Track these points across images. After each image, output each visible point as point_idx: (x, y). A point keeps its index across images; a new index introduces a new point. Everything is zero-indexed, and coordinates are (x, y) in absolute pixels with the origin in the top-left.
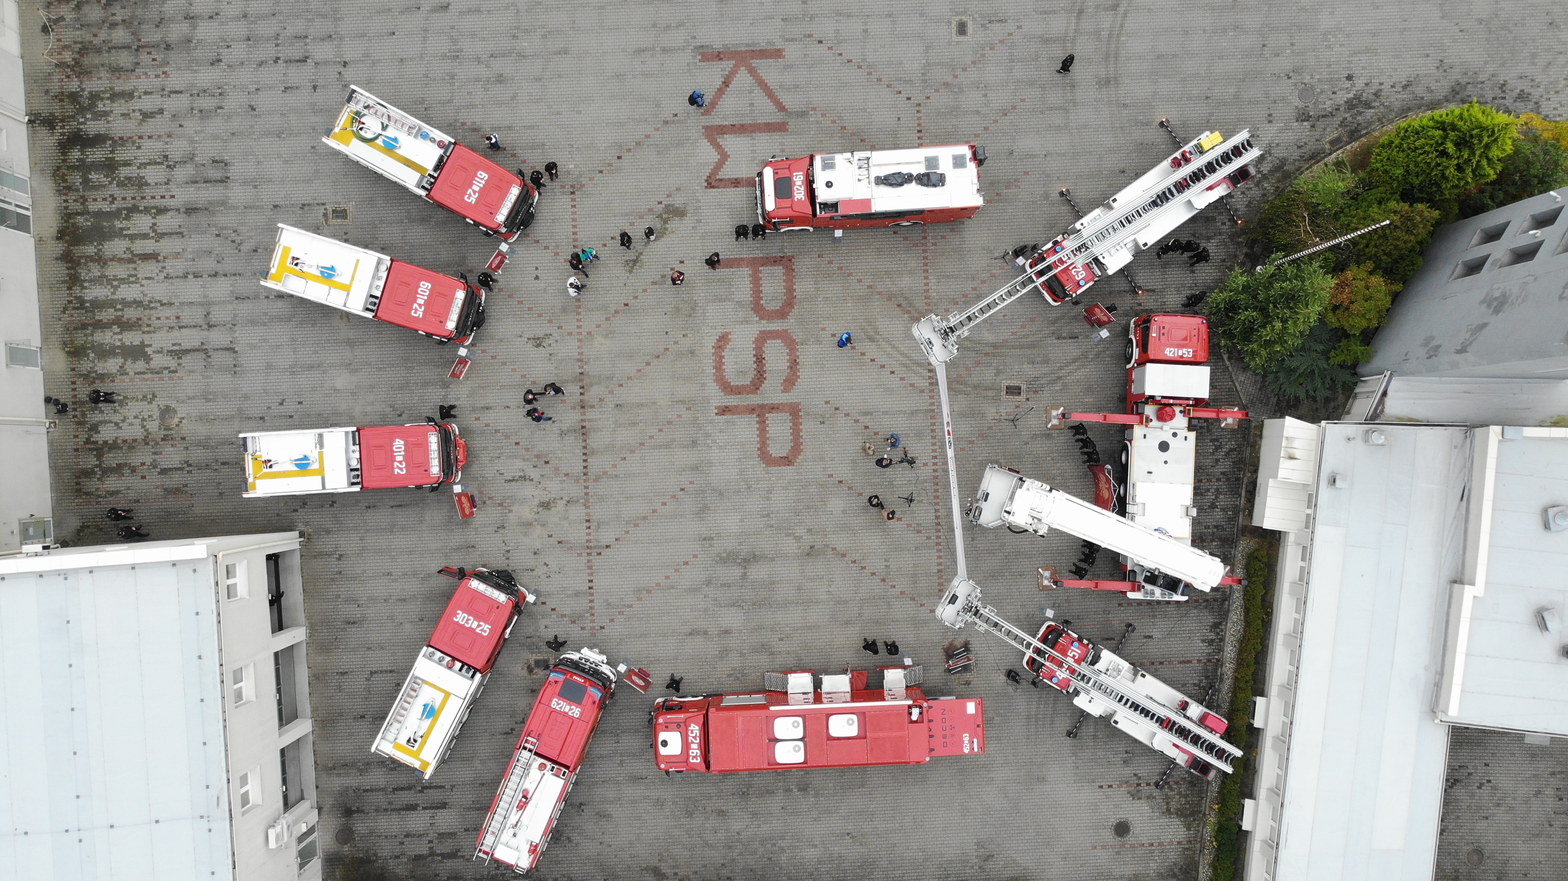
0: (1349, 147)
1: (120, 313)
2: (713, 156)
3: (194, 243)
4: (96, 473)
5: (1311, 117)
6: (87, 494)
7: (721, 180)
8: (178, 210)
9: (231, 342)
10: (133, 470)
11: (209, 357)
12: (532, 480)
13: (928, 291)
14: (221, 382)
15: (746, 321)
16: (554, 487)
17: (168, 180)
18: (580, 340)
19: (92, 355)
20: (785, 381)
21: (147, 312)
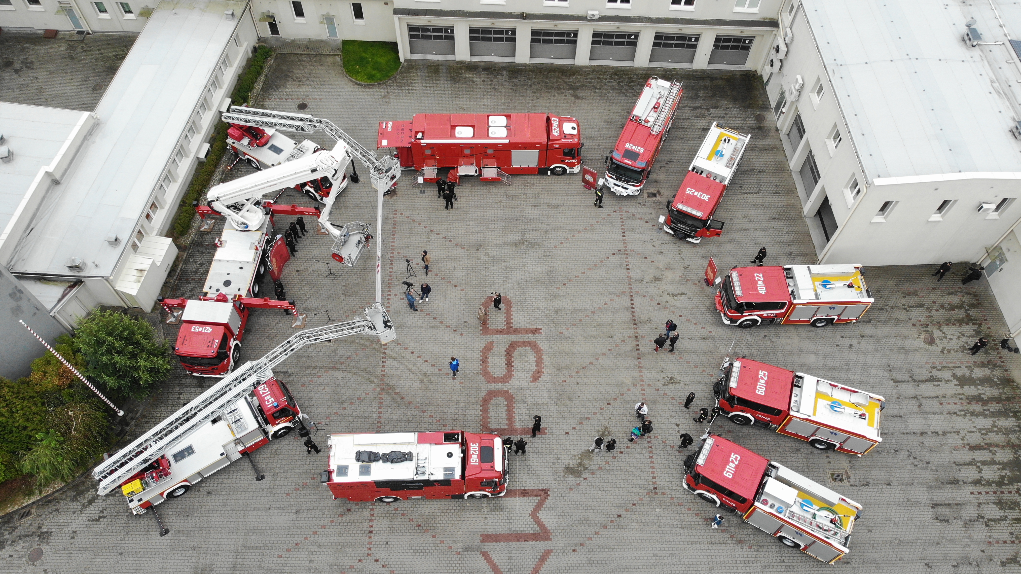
0: (16, 508)
1: (985, 408)
2: (542, 515)
3: (945, 457)
4: (968, 305)
5: (39, 536)
6: (969, 294)
7: (536, 496)
8: (965, 483)
9: (897, 386)
10: (942, 307)
11: (911, 377)
12: (668, 294)
13: (379, 408)
14: (897, 360)
15: (518, 390)
16: (653, 289)
17: (980, 507)
18: (642, 381)
19: (996, 380)
20: (491, 349)
21: (965, 408)
